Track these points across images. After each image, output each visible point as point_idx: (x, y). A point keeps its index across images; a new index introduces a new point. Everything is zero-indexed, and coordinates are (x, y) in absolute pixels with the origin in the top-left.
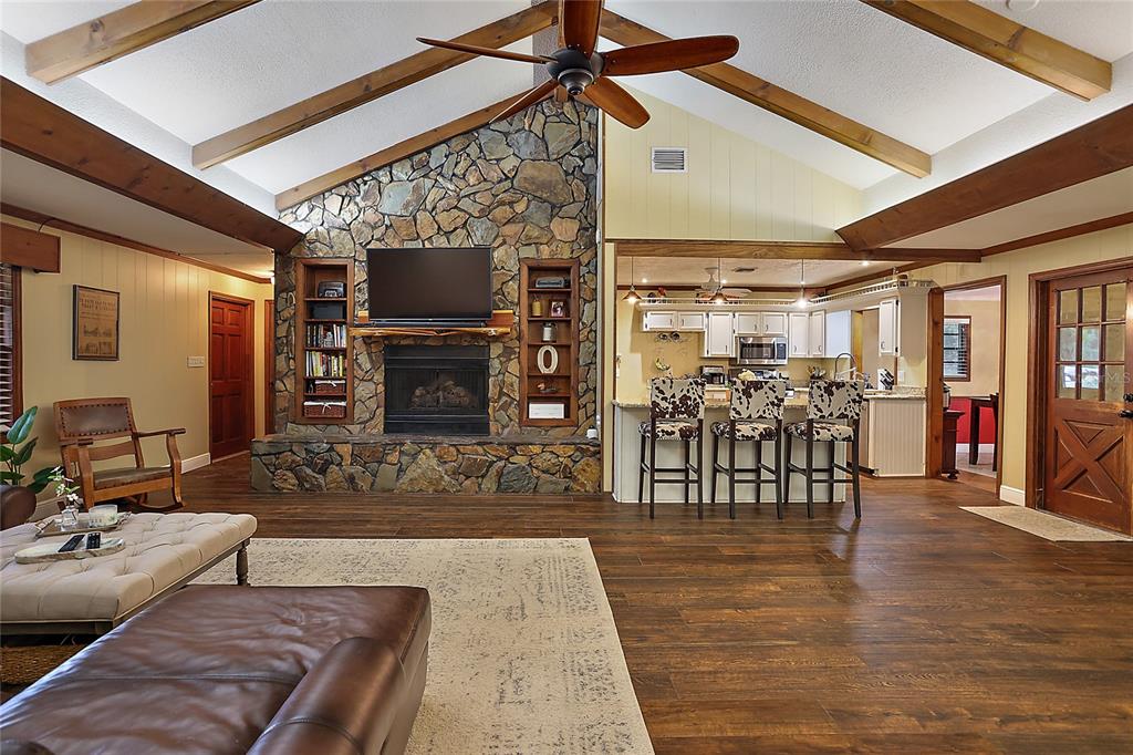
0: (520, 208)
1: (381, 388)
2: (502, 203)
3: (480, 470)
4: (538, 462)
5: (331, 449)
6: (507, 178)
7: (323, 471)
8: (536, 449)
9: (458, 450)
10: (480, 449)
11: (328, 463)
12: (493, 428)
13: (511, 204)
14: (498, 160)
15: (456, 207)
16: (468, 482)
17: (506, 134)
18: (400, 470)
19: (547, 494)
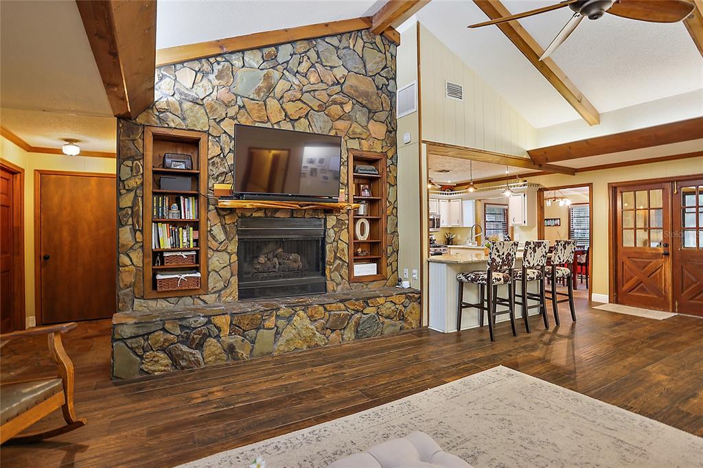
0: (348, 108)
1: (234, 258)
2: (335, 102)
3: (343, 323)
4: (384, 311)
5: (209, 322)
6: (339, 83)
7: (200, 346)
8: (381, 301)
9: (325, 309)
10: (341, 305)
11: (206, 336)
12: (330, 286)
13: (341, 104)
14: (331, 67)
15: (300, 100)
16: (333, 335)
17: (337, 48)
18: (277, 333)
19: (393, 334)
